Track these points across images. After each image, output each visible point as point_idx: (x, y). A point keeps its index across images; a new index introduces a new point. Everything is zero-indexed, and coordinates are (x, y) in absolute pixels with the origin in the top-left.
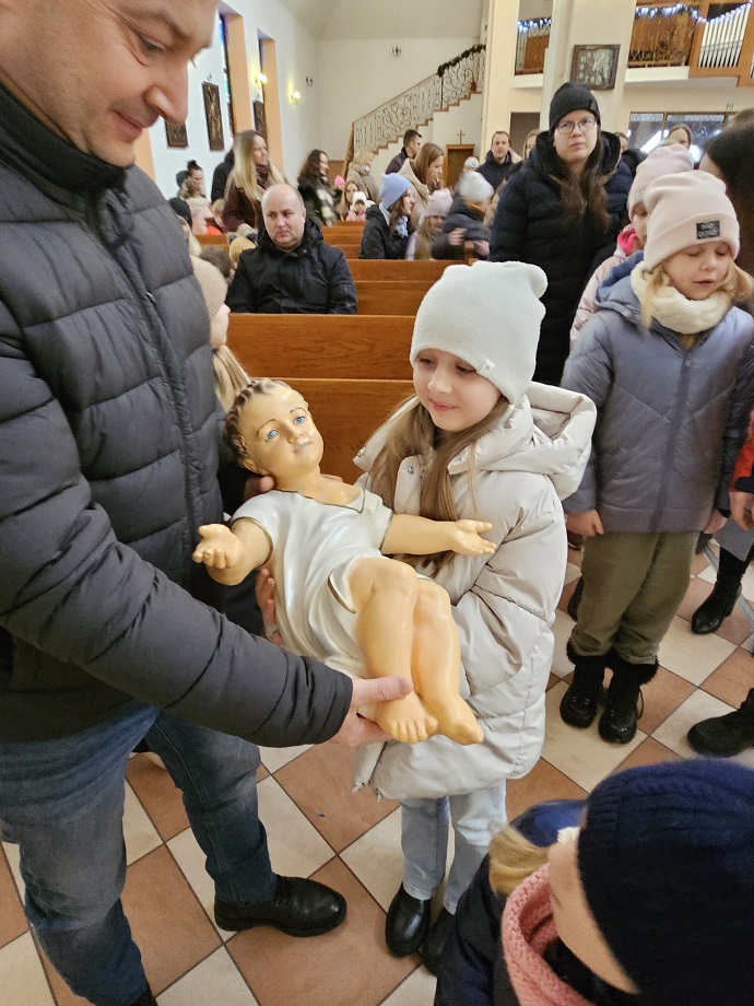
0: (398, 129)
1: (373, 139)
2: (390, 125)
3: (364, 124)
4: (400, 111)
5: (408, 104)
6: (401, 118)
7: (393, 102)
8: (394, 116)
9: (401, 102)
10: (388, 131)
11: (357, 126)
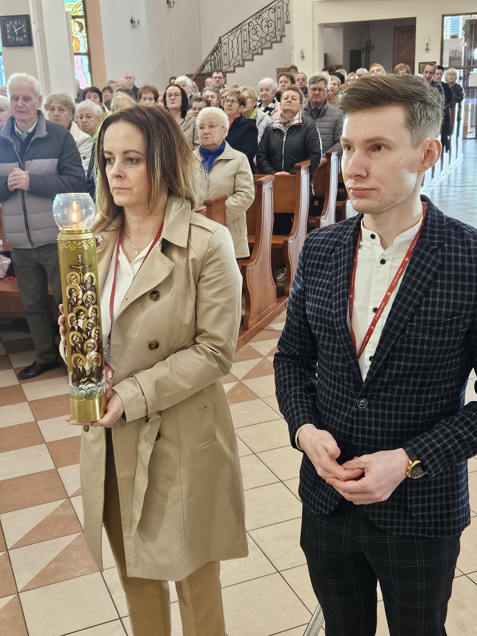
0: (264, 41)
1: (240, 52)
2: (255, 37)
3: (231, 37)
4: (264, 23)
5: (272, 16)
6: (266, 30)
7: (258, 15)
8: (259, 28)
9: (265, 15)
10: (254, 44)
11: (224, 40)
